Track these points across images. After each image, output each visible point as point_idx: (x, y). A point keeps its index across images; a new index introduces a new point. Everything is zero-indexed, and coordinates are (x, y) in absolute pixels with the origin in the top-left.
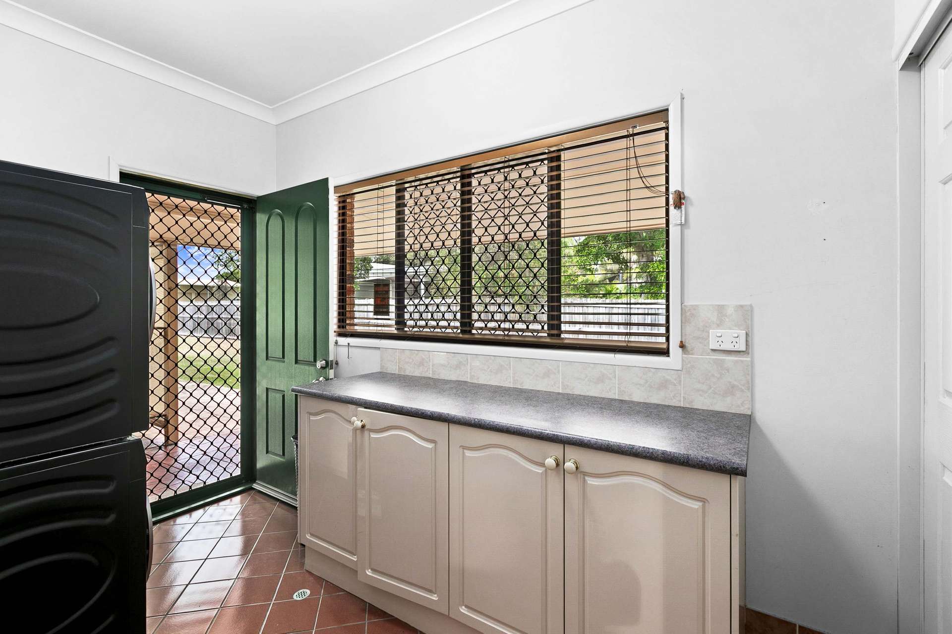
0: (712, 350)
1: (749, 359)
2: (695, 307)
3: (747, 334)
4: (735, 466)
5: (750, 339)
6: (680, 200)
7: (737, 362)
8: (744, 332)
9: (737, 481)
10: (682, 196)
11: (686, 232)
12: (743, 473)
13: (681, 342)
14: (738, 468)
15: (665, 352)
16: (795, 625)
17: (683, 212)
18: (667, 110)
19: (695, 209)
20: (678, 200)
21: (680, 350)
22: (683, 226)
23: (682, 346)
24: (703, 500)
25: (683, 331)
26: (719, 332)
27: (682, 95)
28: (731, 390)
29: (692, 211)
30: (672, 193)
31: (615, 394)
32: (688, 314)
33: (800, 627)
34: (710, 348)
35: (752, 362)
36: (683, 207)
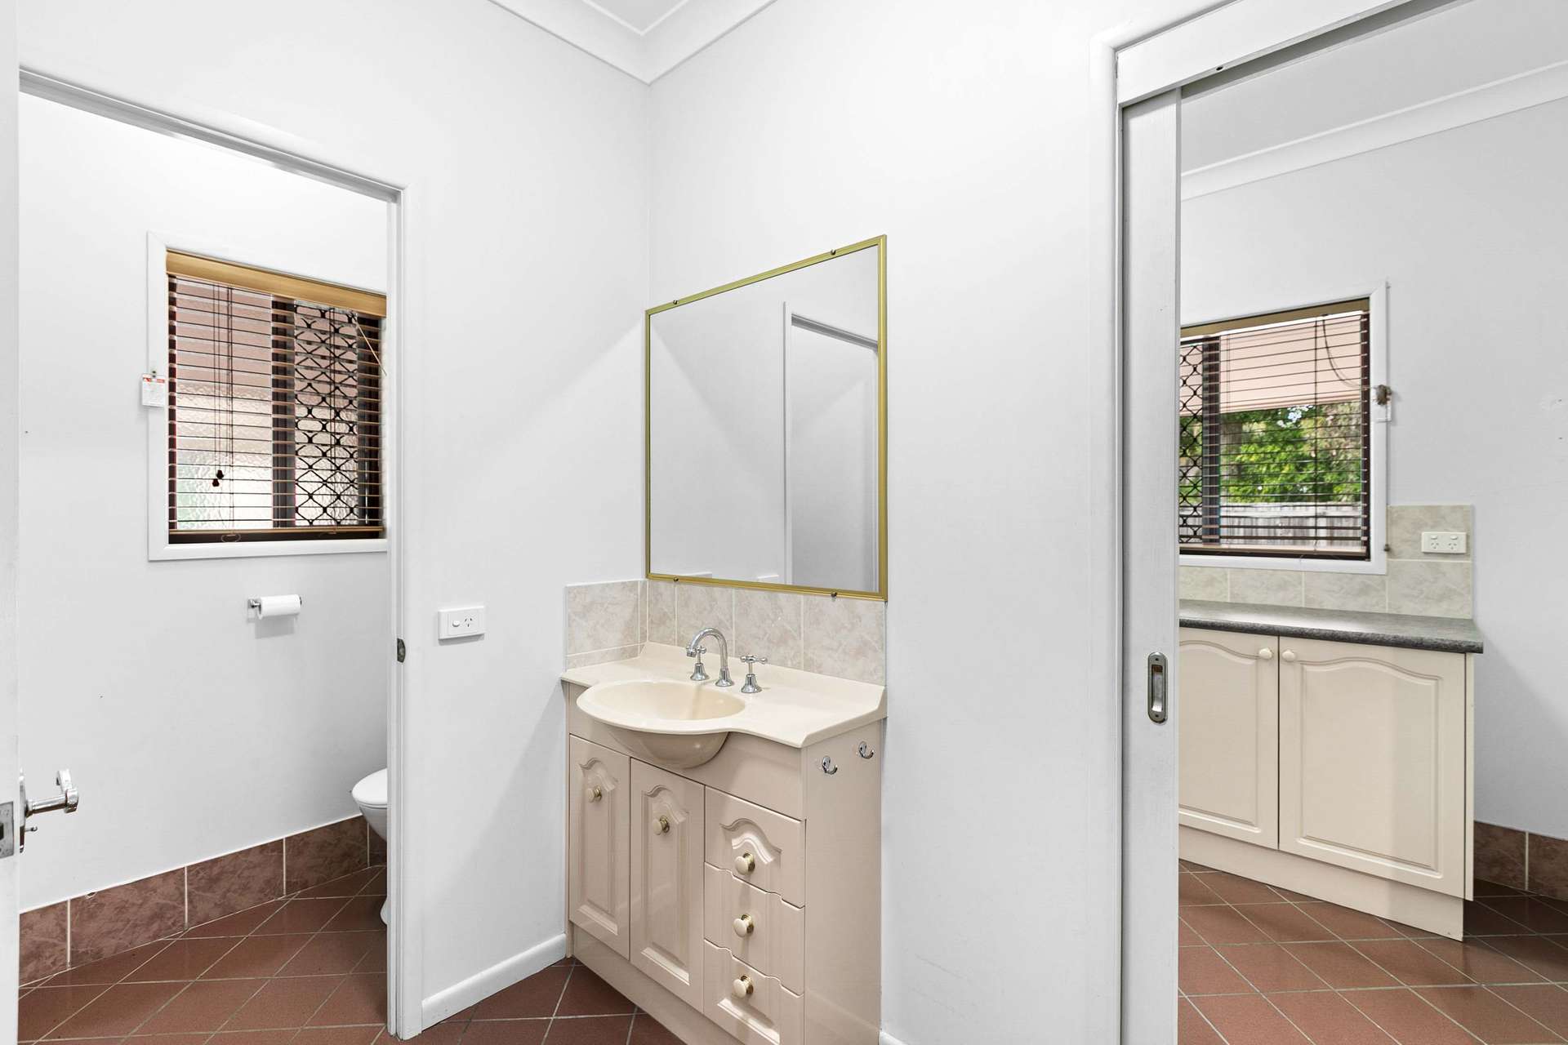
0: (1426, 553)
1: (1470, 562)
2: (1403, 509)
3: (1468, 537)
4: (1472, 644)
5: (1470, 541)
6: (1385, 395)
7: (1455, 565)
8: (1465, 533)
9: (1472, 658)
10: (1388, 391)
11: (1392, 428)
12: (1480, 650)
13: (1387, 545)
14: (1474, 646)
15: (1366, 557)
16: (1524, 833)
17: (1389, 408)
18: (1368, 298)
19: (1402, 405)
20: (1383, 395)
21: (1385, 554)
22: (1388, 423)
23: (1388, 549)
24: (1436, 678)
25: (1389, 535)
26: (1434, 534)
27: (1387, 283)
28: (1446, 595)
29: (1399, 406)
30: (1375, 388)
31: (1301, 602)
32: (1395, 515)
33: (1530, 835)
34: (1423, 550)
35: (1473, 564)
36: (1388, 402)
